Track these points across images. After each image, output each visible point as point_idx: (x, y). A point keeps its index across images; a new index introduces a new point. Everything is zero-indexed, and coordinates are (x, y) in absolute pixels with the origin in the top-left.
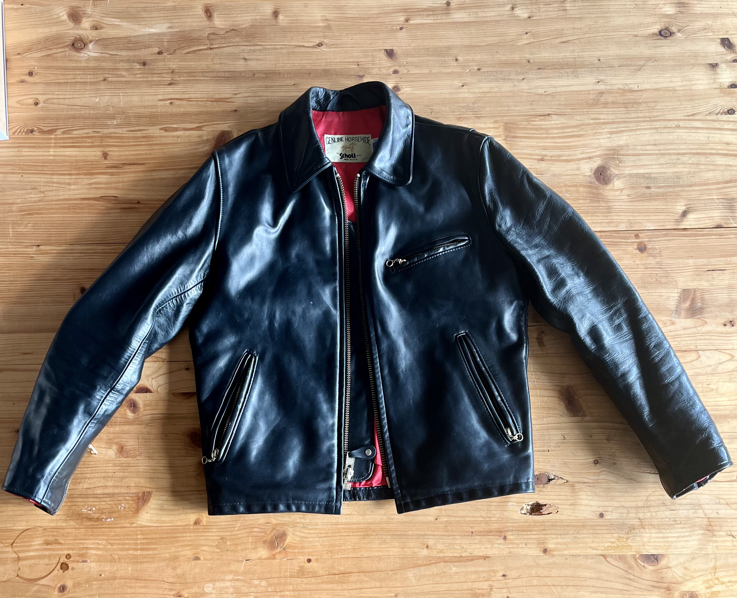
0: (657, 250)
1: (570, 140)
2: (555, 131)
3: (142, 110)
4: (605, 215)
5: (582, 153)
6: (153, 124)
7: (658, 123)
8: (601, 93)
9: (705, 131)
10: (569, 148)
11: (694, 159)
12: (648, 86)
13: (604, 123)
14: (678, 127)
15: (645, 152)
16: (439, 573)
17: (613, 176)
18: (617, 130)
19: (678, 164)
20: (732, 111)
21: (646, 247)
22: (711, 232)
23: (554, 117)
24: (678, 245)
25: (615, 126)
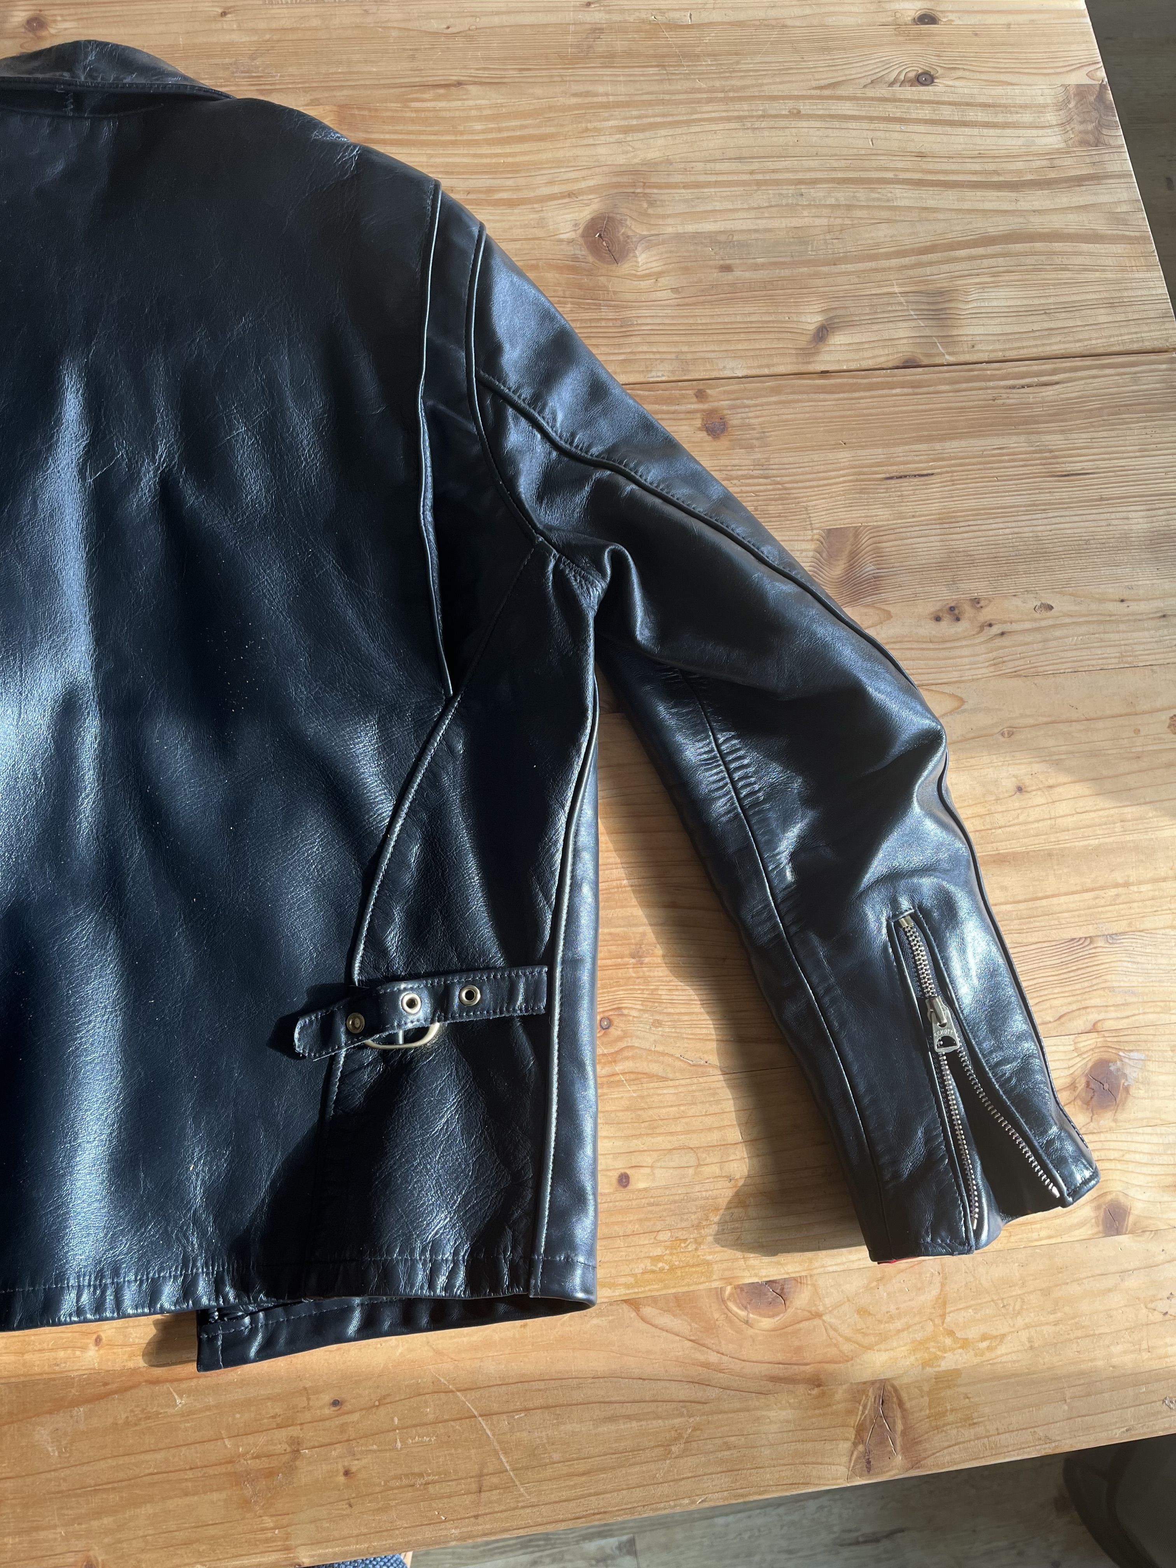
0: (754, 429)
1: (516, 148)
2: (478, 126)
4: (616, 341)
5: (551, 183)
7: (746, 106)
8: (597, 31)
9: (865, 125)
10: (515, 169)
11: (841, 196)
12: (717, 16)
13: (606, 106)
14: (797, 115)
15: (713, 178)
16: (133, 1420)
17: (634, 239)
18: (640, 122)
19: (800, 208)
20: (928, 77)
21: (724, 424)
22: (889, 379)
23: (473, 90)
24: (807, 415)
25: (635, 113)
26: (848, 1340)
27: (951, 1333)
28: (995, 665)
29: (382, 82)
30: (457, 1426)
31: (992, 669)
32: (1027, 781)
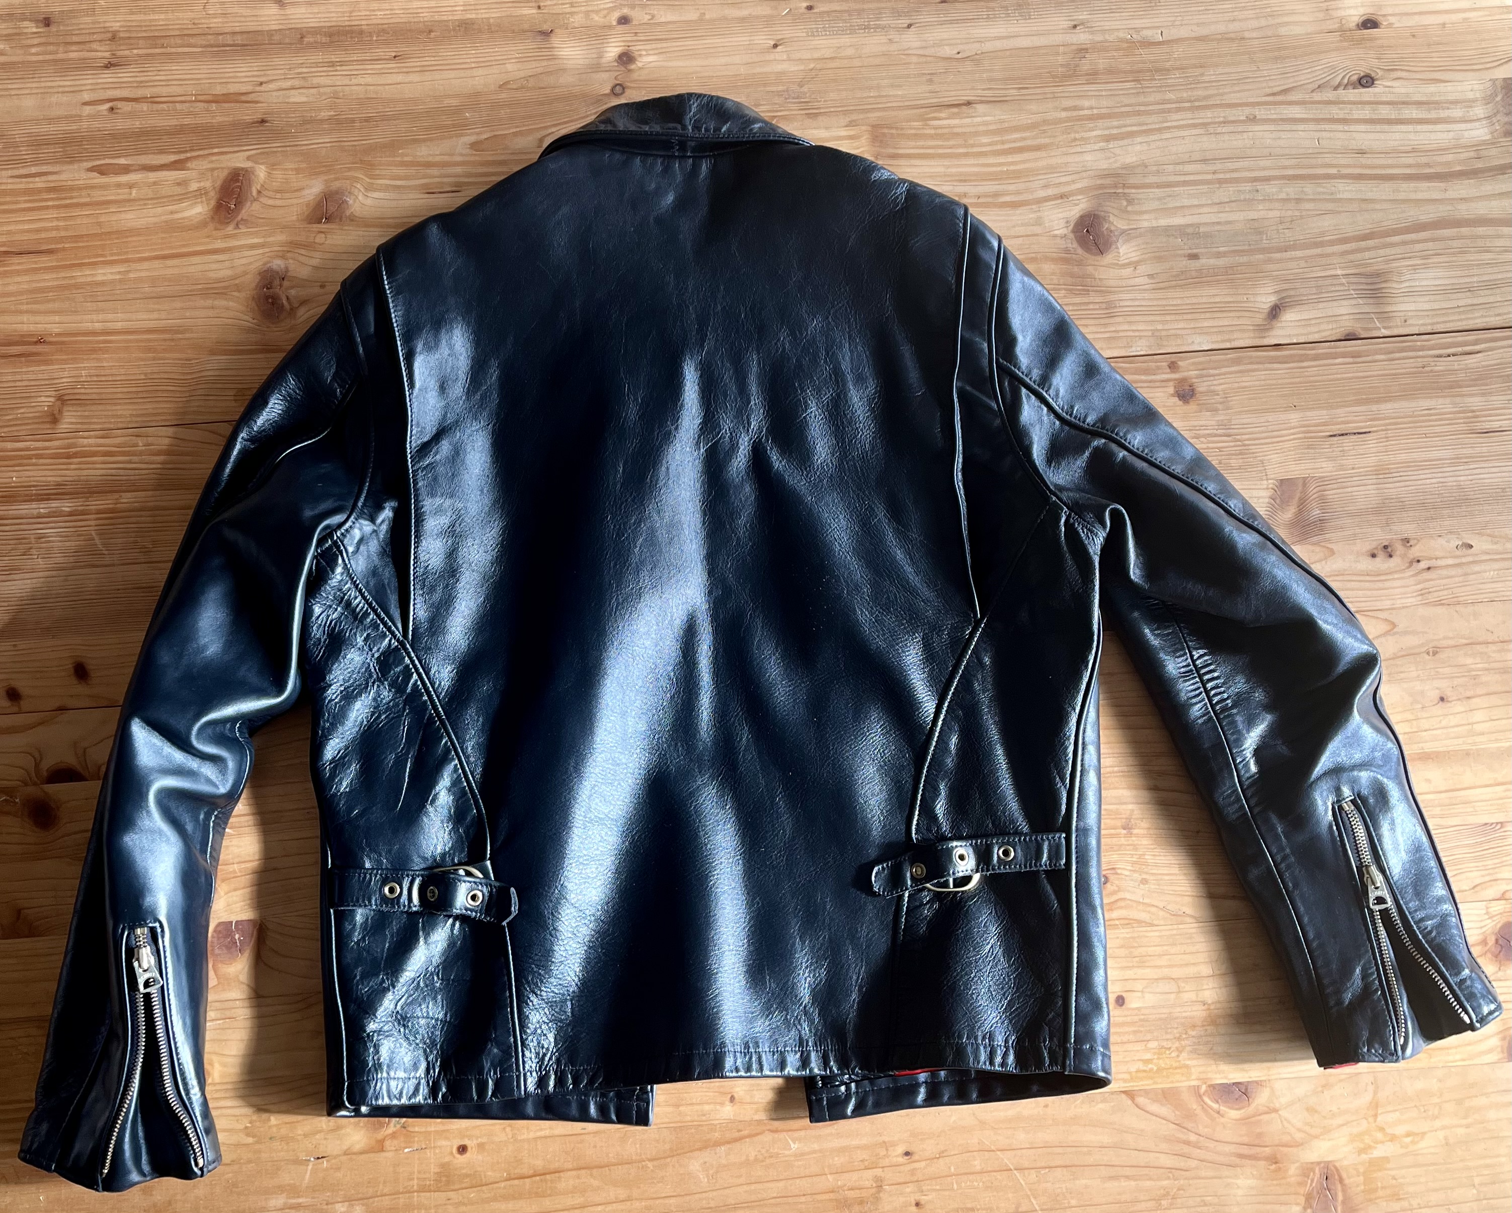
0: (1218, 395)
1: (1017, 157)
2: (985, 140)
3: (45, 128)
4: (1102, 321)
5: (1046, 187)
6: (71, 159)
7: (1209, 114)
8: (1082, 51)
9: (1312, 126)
10: (1017, 175)
11: (1291, 190)
12: (1184, 33)
13: (1091, 118)
14: (1253, 120)
15: (1182, 178)
16: (760, 1157)
17: (1116, 233)
18: (1119, 131)
19: (1256, 202)
20: (1369, 79)
21: (1193, 390)
22: (1333, 350)
23: (981, 108)
24: (1263, 383)
25: (1115, 123)
26: (1299, 1130)
27: (1382, 1129)
28: (1422, 595)
29: (907, 103)
30: (998, 1175)
31: (1420, 598)
32: (1449, 693)
